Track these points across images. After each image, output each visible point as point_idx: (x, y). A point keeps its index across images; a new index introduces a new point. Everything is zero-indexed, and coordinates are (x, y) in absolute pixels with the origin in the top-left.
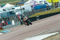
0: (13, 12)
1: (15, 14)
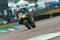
0: (27, 9)
1: (28, 10)
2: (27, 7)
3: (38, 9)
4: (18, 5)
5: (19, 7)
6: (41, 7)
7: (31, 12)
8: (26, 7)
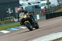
2: (39, 5)
3: (51, 7)
4: (30, 2)
5: (31, 4)
6: (54, 5)
7: (43, 9)
8: (37, 4)
